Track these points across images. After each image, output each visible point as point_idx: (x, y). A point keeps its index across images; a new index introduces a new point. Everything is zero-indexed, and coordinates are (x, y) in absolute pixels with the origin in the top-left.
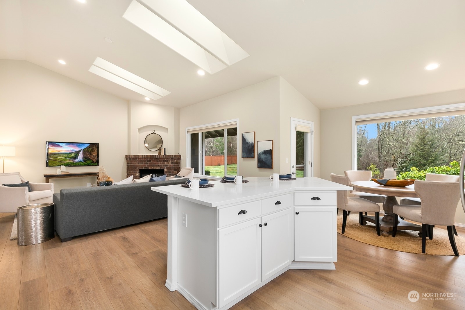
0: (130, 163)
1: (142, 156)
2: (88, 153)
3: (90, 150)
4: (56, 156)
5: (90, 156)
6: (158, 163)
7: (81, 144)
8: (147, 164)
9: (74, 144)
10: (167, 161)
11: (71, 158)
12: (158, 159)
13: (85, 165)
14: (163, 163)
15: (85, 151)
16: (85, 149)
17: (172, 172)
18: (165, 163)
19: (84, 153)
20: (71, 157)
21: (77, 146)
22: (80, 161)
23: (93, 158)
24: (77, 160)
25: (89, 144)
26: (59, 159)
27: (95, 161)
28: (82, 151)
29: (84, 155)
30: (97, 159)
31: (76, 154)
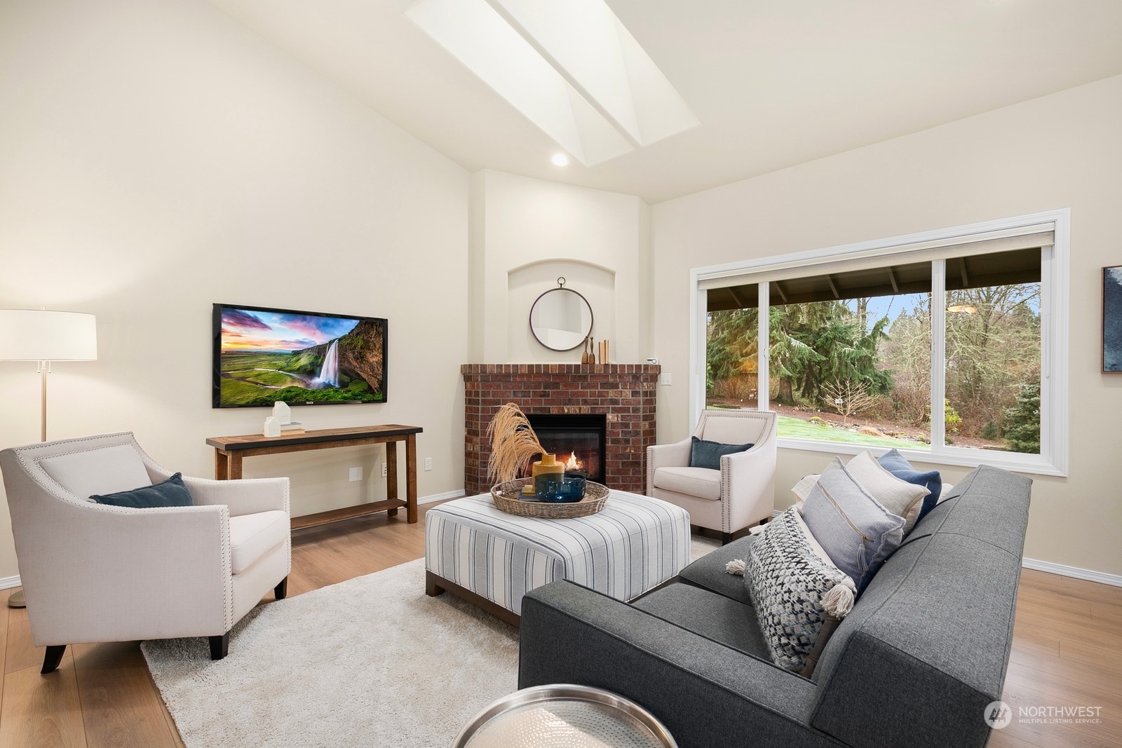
0: (484, 394)
1: (531, 367)
2: (354, 353)
3: (361, 343)
4: (248, 362)
5: (360, 367)
6: (584, 394)
7: (331, 321)
8: (545, 395)
9: (308, 317)
10: (615, 386)
11: (298, 371)
12: (585, 377)
13: (345, 398)
14: (600, 394)
15: (345, 346)
16: (344, 337)
17: (636, 425)
18: (607, 393)
19: (342, 357)
20: (299, 369)
21: (319, 327)
22: (328, 386)
23: (369, 375)
24: (318, 381)
25: (358, 321)
26: (259, 375)
27: (375, 385)
28: (333, 347)
29: (340, 362)
30: (380, 377)
31: (317, 358)
